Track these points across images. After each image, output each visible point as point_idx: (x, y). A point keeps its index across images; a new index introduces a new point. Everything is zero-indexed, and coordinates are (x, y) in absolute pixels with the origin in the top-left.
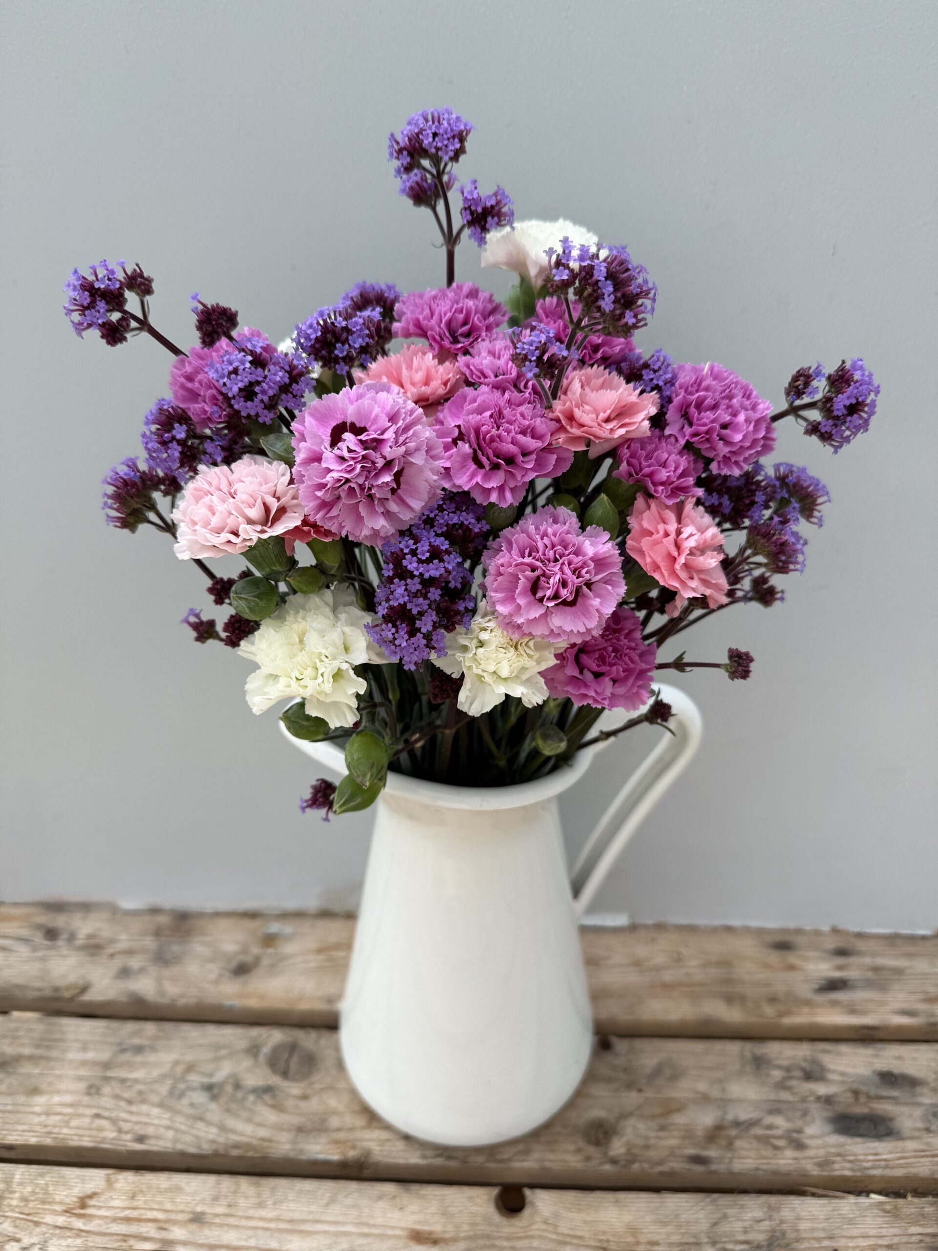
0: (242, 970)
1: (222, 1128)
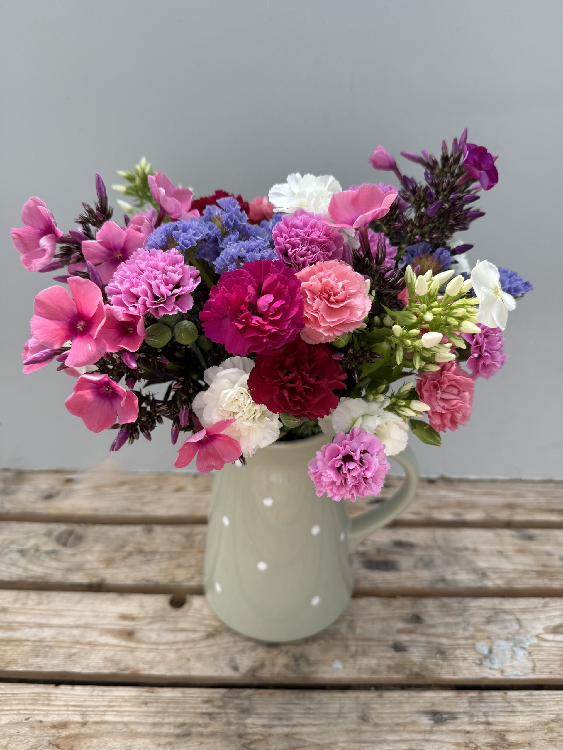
0: (49, 497)
1: (25, 569)
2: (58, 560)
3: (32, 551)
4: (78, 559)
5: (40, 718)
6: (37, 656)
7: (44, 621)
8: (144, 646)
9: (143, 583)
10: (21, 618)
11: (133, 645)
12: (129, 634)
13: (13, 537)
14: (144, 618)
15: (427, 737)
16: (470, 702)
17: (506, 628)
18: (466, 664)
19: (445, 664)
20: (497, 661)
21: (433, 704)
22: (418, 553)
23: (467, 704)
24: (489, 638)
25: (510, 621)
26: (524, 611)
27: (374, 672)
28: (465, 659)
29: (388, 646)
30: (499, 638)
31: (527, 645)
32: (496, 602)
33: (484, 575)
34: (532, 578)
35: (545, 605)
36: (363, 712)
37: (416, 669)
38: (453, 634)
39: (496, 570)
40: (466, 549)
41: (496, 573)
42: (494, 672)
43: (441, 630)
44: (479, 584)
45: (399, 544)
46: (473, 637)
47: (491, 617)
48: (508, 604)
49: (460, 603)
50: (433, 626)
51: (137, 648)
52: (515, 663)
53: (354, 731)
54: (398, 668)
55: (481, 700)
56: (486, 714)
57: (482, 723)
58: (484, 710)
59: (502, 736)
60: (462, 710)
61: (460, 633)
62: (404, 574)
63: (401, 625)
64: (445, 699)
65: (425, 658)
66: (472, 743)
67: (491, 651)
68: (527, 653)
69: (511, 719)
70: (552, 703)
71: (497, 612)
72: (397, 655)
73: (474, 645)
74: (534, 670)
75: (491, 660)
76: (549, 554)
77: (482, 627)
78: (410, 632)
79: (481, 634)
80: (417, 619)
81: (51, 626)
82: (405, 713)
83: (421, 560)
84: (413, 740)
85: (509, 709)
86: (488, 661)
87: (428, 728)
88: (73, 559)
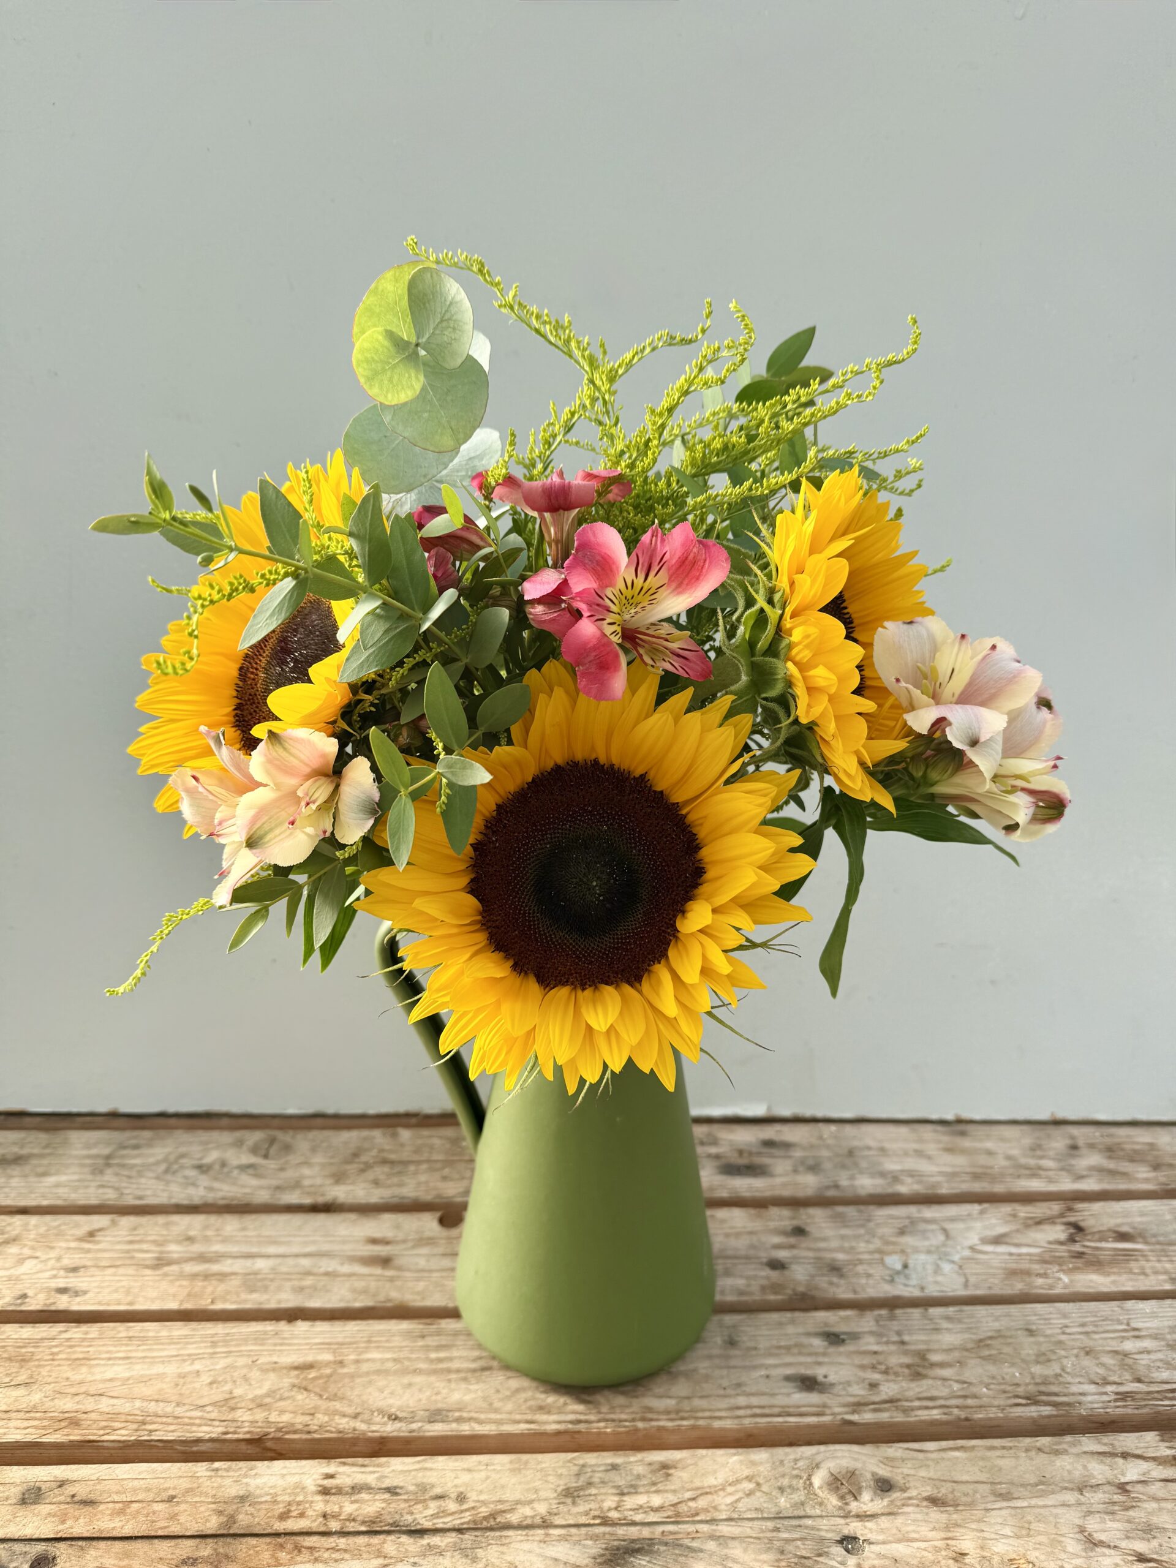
2: (258, 1176)
3: (217, 1167)
4: (290, 1174)
5: (275, 1359)
6: (252, 1291)
7: (254, 1250)
8: (408, 1274)
9: (395, 1200)
10: (217, 1248)
11: (390, 1273)
12: (385, 1262)
13: (183, 1149)
14: (404, 1241)
15: (821, 1359)
16: (877, 1321)
17: (927, 1239)
18: (871, 1282)
19: (842, 1282)
20: (914, 1276)
21: (826, 1324)
22: (798, 1154)
23: (872, 1323)
24: (903, 1252)
25: (933, 1231)
26: (952, 1220)
27: (741, 1293)
28: (869, 1276)
29: (761, 1264)
30: (916, 1250)
31: (956, 1258)
32: (912, 1210)
33: (896, 1178)
34: (964, 1181)
35: (982, 1212)
36: (730, 1336)
37: (801, 1289)
38: (852, 1248)
39: (911, 1174)
40: (869, 1148)
41: (912, 1176)
42: (910, 1289)
43: (834, 1244)
44: (890, 1190)
45: (769, 1144)
46: (880, 1251)
47: (905, 1227)
48: (930, 1212)
49: (859, 1211)
50: (824, 1239)
51: (398, 1277)
52: (940, 1279)
53: (719, 1356)
54: (775, 1288)
55: (892, 1318)
56: (899, 1333)
57: (894, 1343)
58: (896, 1328)
59: (922, 1355)
60: (866, 1329)
61: (862, 1246)
62: (778, 1180)
63: (777, 1240)
64: (841, 1318)
65: (812, 1276)
66: (880, 1363)
67: (905, 1266)
68: (956, 1267)
69: (935, 1337)
70: (990, 1319)
71: (913, 1222)
72: (774, 1275)
73: (882, 1259)
74: (966, 1285)
75: (907, 1277)
76: (990, 1153)
77: (893, 1239)
78: (792, 1247)
79: (891, 1248)
80: (799, 1231)
81: (268, 1256)
82: (786, 1335)
83: (802, 1161)
84: (801, 1364)
85: (932, 1326)
86: (902, 1277)
87: (821, 1350)
88: (283, 1175)
